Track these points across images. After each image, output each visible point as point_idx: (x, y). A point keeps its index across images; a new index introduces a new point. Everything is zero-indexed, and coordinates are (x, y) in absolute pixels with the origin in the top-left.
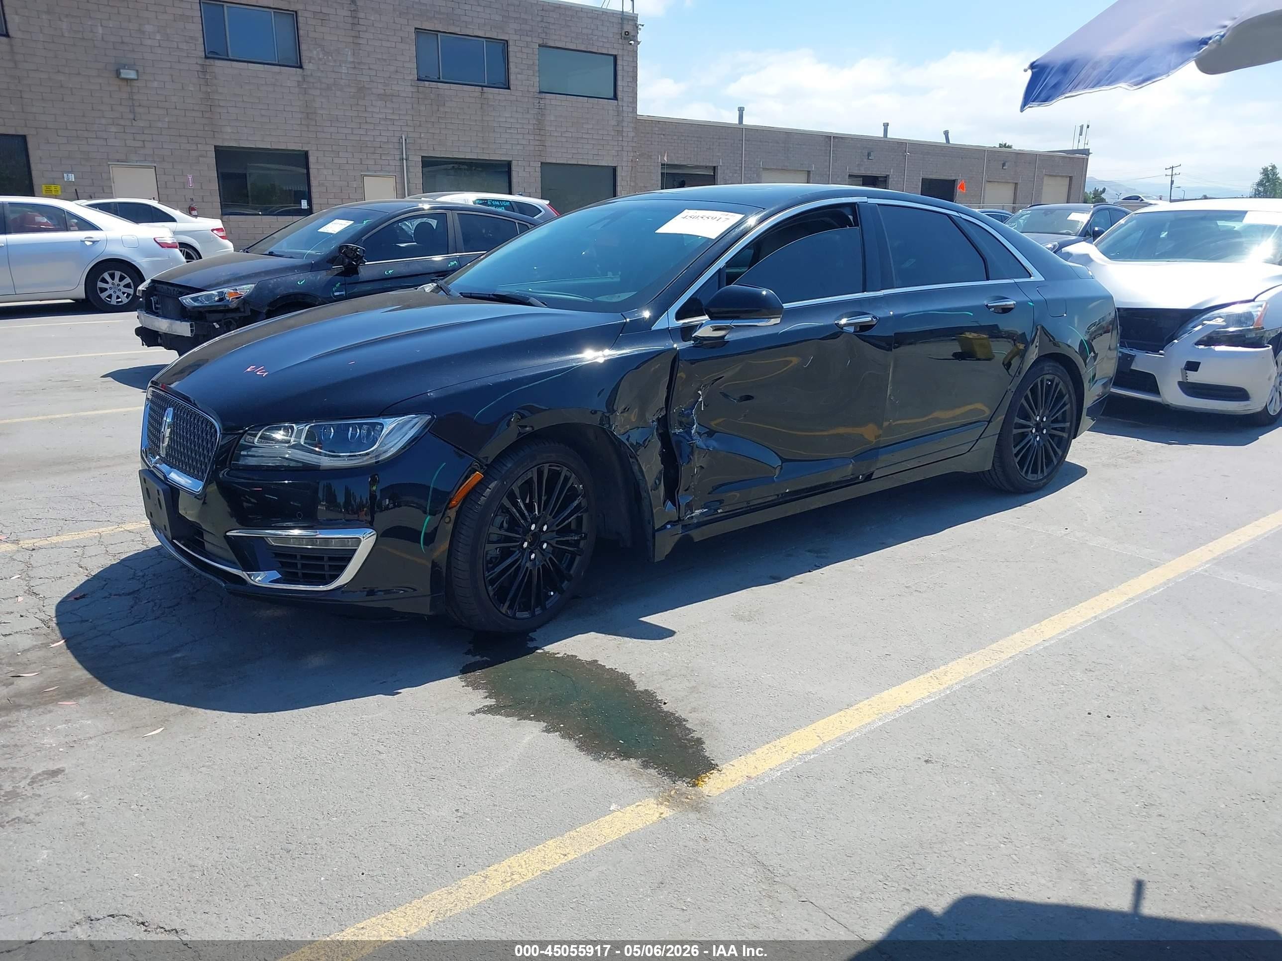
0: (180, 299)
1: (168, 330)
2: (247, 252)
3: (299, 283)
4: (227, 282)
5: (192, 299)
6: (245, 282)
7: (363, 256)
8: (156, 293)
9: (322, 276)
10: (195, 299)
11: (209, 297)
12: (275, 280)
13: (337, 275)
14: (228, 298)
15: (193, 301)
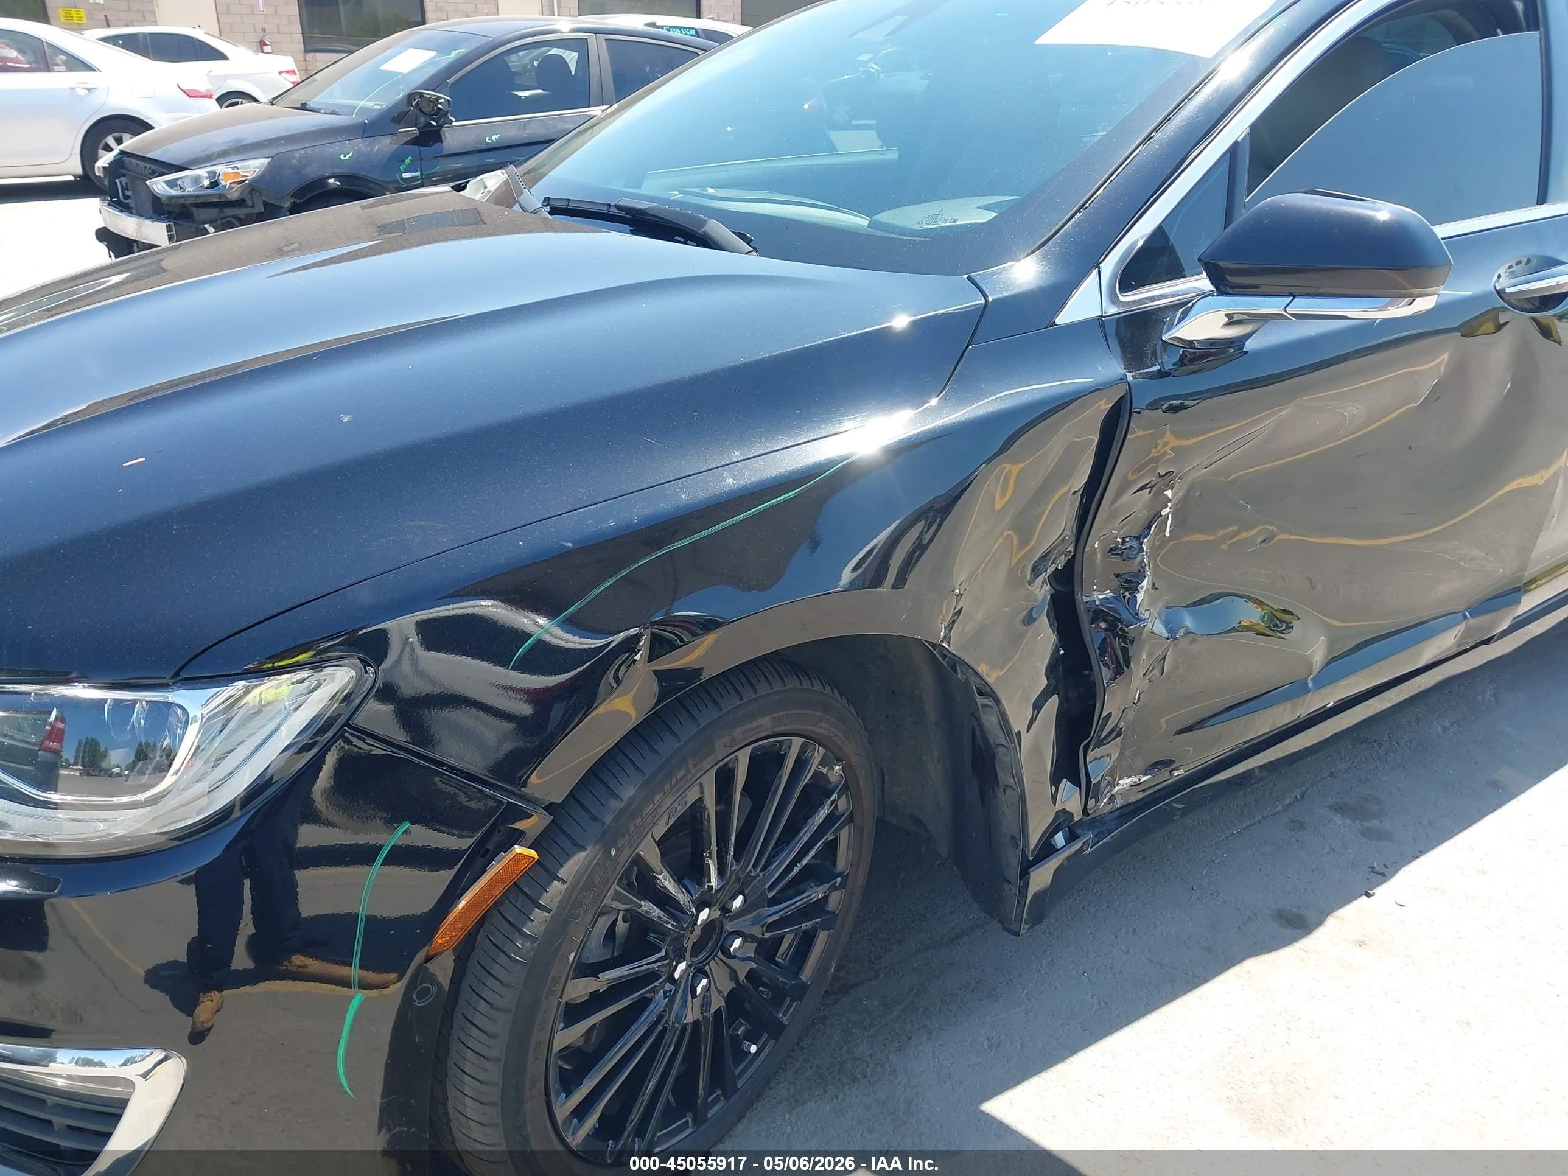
0: (147, 182)
1: (135, 235)
2: (273, 104)
3: (342, 157)
4: (224, 154)
5: (167, 183)
6: (253, 154)
7: (447, 112)
8: (122, 171)
9: (384, 145)
10: (171, 184)
11: (197, 180)
12: (302, 152)
13: (407, 143)
14: (223, 183)
15: (168, 186)
